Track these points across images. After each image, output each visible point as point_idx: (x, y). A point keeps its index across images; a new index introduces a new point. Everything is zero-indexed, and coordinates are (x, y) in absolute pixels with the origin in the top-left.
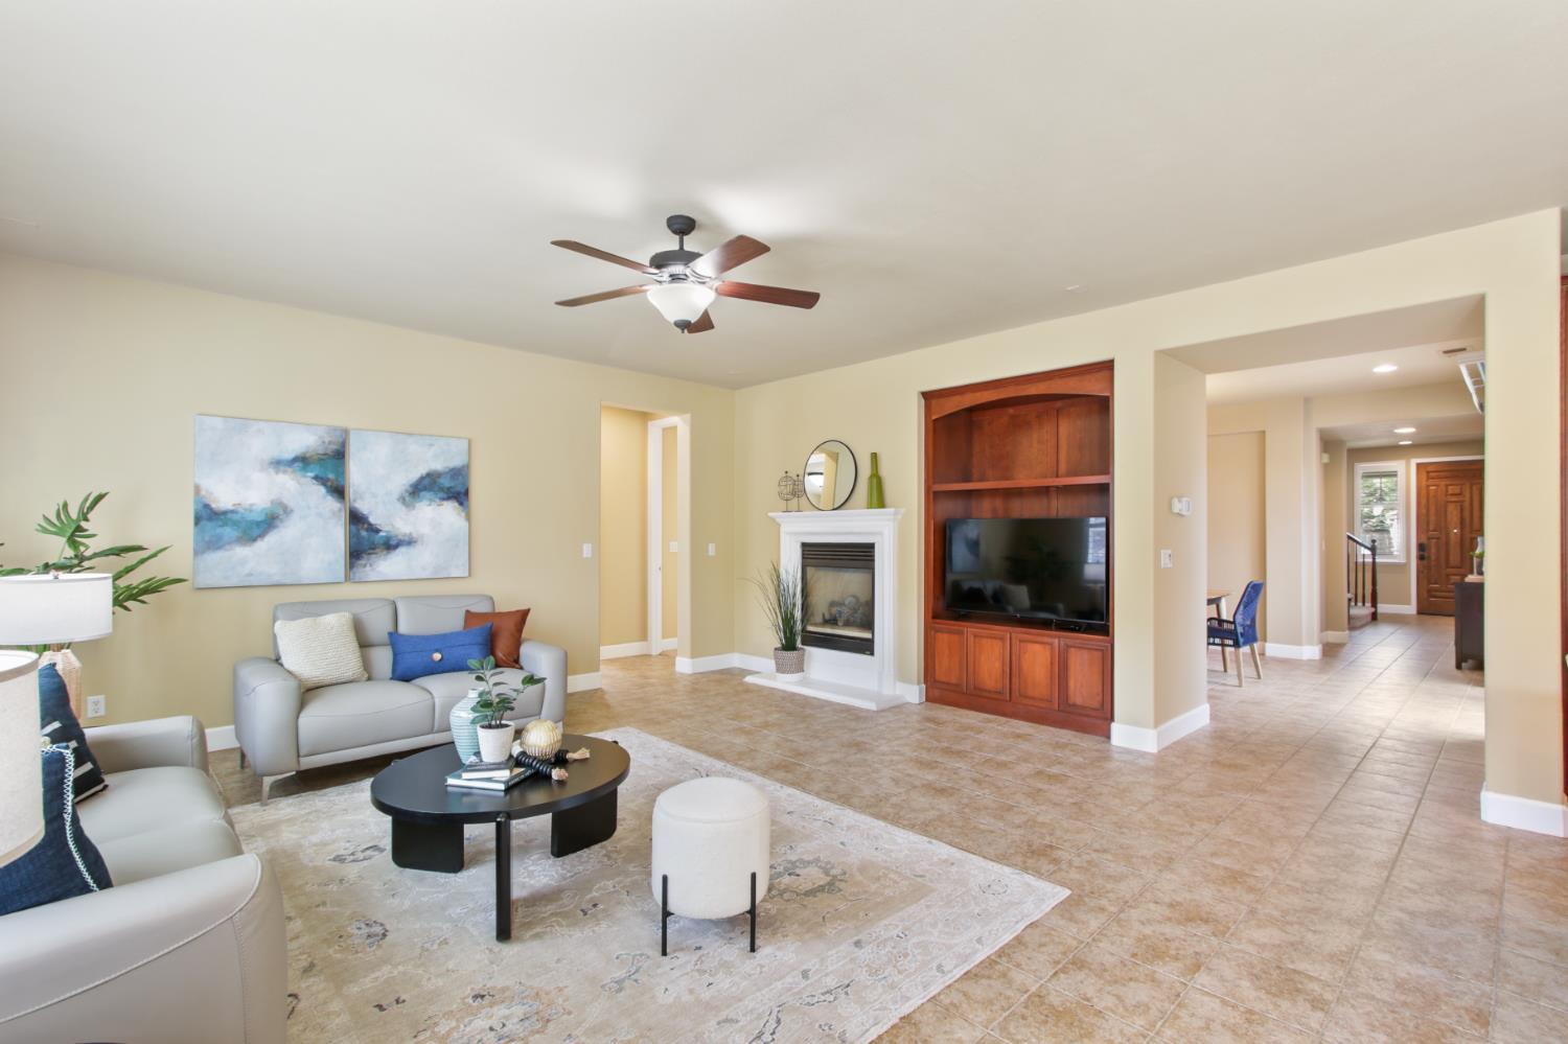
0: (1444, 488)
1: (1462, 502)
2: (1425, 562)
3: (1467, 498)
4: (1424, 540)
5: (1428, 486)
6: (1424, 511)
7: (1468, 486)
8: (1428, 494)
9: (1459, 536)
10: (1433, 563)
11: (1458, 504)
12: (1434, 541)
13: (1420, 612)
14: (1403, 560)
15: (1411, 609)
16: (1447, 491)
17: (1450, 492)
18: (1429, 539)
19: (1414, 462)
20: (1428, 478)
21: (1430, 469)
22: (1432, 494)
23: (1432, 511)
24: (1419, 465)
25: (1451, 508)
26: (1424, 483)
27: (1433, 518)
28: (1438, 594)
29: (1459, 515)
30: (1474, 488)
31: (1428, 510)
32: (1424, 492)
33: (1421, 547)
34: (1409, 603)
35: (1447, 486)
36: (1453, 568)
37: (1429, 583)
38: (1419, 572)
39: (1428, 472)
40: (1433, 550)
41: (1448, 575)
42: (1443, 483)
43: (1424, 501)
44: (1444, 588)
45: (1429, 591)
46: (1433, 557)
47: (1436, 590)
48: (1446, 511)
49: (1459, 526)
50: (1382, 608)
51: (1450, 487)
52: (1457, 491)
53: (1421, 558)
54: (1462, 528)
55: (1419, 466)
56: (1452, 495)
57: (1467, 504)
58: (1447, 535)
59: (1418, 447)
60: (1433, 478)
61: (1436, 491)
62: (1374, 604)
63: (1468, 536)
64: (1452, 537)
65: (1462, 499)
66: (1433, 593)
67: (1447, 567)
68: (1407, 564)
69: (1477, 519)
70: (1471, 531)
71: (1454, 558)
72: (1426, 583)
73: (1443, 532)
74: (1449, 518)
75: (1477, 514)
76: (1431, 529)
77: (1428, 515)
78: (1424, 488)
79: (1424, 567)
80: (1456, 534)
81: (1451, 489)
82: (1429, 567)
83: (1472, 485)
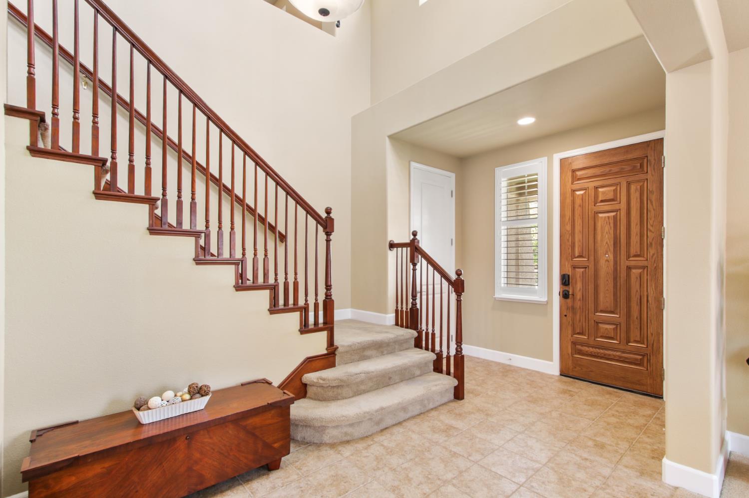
0: (592, 193)
2: (569, 301)
3: (623, 206)
4: (569, 271)
5: (573, 190)
6: (569, 228)
8: (573, 202)
9: (612, 263)
10: (579, 304)
11: (612, 215)
12: (581, 271)
13: (563, 374)
14: (544, 299)
15: (554, 366)
16: (596, 196)
17: (600, 199)
18: (574, 267)
19: (557, 157)
20: (573, 179)
21: (571, 166)
22: (578, 202)
23: (579, 227)
24: (562, 162)
25: (601, 220)
26: (569, 187)
27: (578, 237)
28: (585, 349)
30: (633, 187)
31: (574, 226)
32: (569, 201)
33: (565, 280)
34: (551, 359)
35: (596, 188)
36: (602, 311)
37: (574, 333)
38: (563, 316)
39: (573, 171)
40: (579, 285)
41: (597, 323)
42: (592, 184)
43: (568, 213)
44: (591, 342)
45: (574, 343)
46: (579, 296)
47: (582, 344)
48: (595, 226)
49: (612, 248)
51: (600, 190)
52: (611, 196)
53: (565, 295)
54: (615, 254)
56: (602, 201)
57: (622, 214)
58: (597, 262)
60: (578, 179)
61: (583, 197)
63: (624, 263)
64: (602, 262)
65: (617, 207)
66: (579, 347)
67: (596, 311)
68: (547, 304)
69: (635, 239)
70: (628, 257)
71: (606, 297)
72: (570, 332)
73: (592, 258)
74: (599, 237)
75: (635, 229)
76: (577, 254)
77: (573, 234)
78: (569, 195)
79: (568, 308)
80: (608, 260)
81: (602, 193)
82: (574, 310)
83: (629, 185)
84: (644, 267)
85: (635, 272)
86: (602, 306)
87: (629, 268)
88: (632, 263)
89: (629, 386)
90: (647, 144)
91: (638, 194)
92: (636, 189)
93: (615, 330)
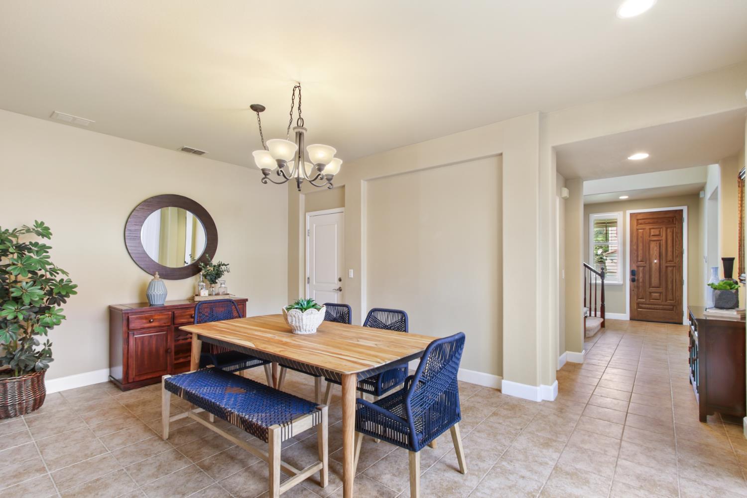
0: (648, 231)
1: (660, 240)
2: (635, 283)
3: (664, 238)
4: (635, 268)
5: (637, 229)
6: (635, 247)
7: (664, 229)
8: (638, 235)
9: (658, 264)
10: (641, 284)
11: (658, 242)
12: (641, 268)
13: (632, 319)
14: (621, 282)
15: (626, 316)
16: (650, 233)
17: (652, 234)
18: (638, 267)
19: (628, 212)
20: (638, 224)
21: (639, 217)
22: (640, 235)
23: (640, 247)
24: (631, 215)
25: (653, 245)
26: (635, 227)
27: (640, 252)
28: (644, 306)
29: (658, 252)
30: (669, 230)
31: (637, 246)
32: (635, 234)
33: (633, 273)
34: (624, 312)
35: (650, 229)
36: (653, 287)
37: (638, 298)
38: (631, 290)
39: (638, 220)
40: (641, 275)
41: (650, 293)
42: (647, 227)
43: (635, 240)
44: (648, 302)
45: (638, 304)
46: (641, 280)
47: (642, 304)
48: (649, 247)
49: (658, 258)
50: (608, 315)
51: (652, 230)
52: (657, 233)
53: (633, 280)
54: (660, 260)
56: (653, 235)
57: (663, 242)
58: (650, 264)
59: (631, 202)
60: (641, 224)
61: (643, 233)
62: (603, 316)
63: (664, 265)
64: (653, 264)
65: (660, 238)
66: (640, 305)
67: (650, 287)
68: (624, 285)
69: (670, 253)
70: (666, 262)
71: (655, 281)
72: (636, 298)
73: (648, 262)
74: (651, 252)
75: (670, 249)
76: (639, 260)
77: (637, 250)
78: (635, 231)
79: (634, 287)
80: (656, 263)
81: (653, 232)
82: (638, 287)
83: (667, 229)
84: (674, 266)
85: (670, 269)
86: (653, 285)
87: (667, 267)
88: (668, 265)
89: (667, 321)
90: (676, 211)
91: (671, 233)
92: (670, 231)
93: (660, 295)
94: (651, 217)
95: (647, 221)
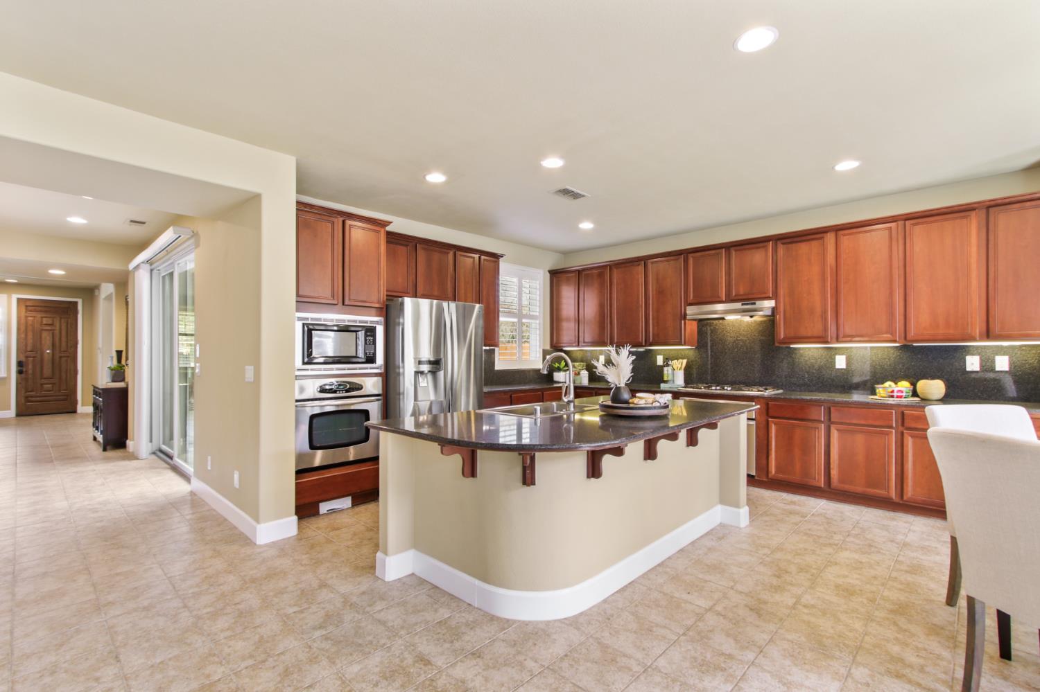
0: (40, 319)
1: (54, 330)
2: (23, 375)
3: (58, 328)
4: (23, 359)
5: (26, 317)
6: (23, 336)
7: (58, 318)
8: (26, 323)
9: (51, 354)
10: (30, 376)
11: (51, 332)
12: (31, 359)
13: (19, 414)
14: (4, 375)
15: (11, 413)
16: (42, 322)
17: (44, 322)
18: (27, 357)
19: (15, 297)
20: (27, 310)
21: (28, 303)
22: (29, 323)
23: (30, 336)
25: (45, 334)
26: (23, 314)
27: (29, 342)
28: (34, 399)
29: (51, 339)
30: (63, 320)
31: (26, 335)
32: (23, 321)
33: (20, 364)
34: (9, 409)
35: (42, 317)
36: (46, 378)
37: (27, 391)
38: (18, 384)
39: (27, 306)
40: (30, 366)
41: (42, 385)
42: (39, 315)
43: (23, 329)
44: (38, 395)
45: (27, 397)
46: (30, 372)
47: (32, 397)
48: (41, 338)
49: (51, 347)
51: (44, 319)
52: (50, 322)
53: (20, 372)
54: (53, 350)
55: (19, 300)
56: (45, 324)
57: (57, 332)
58: (42, 354)
59: (20, 286)
60: (31, 311)
61: (33, 321)
63: (57, 357)
64: (46, 355)
65: (53, 328)
66: (30, 399)
67: (41, 379)
68: (8, 378)
69: (64, 344)
70: (60, 352)
71: (47, 371)
72: (23, 391)
73: (39, 352)
74: (43, 342)
75: (64, 339)
76: (29, 349)
77: (26, 338)
78: (23, 318)
79: (22, 379)
80: (48, 353)
81: (45, 321)
82: (26, 380)
83: (61, 318)
84: (68, 357)
85: (63, 359)
86: (45, 376)
87: (61, 357)
88: (63, 355)
89: (60, 411)
90: (70, 302)
91: (65, 324)
92: (64, 322)
93: (53, 387)
94: (43, 305)
95: (39, 308)
